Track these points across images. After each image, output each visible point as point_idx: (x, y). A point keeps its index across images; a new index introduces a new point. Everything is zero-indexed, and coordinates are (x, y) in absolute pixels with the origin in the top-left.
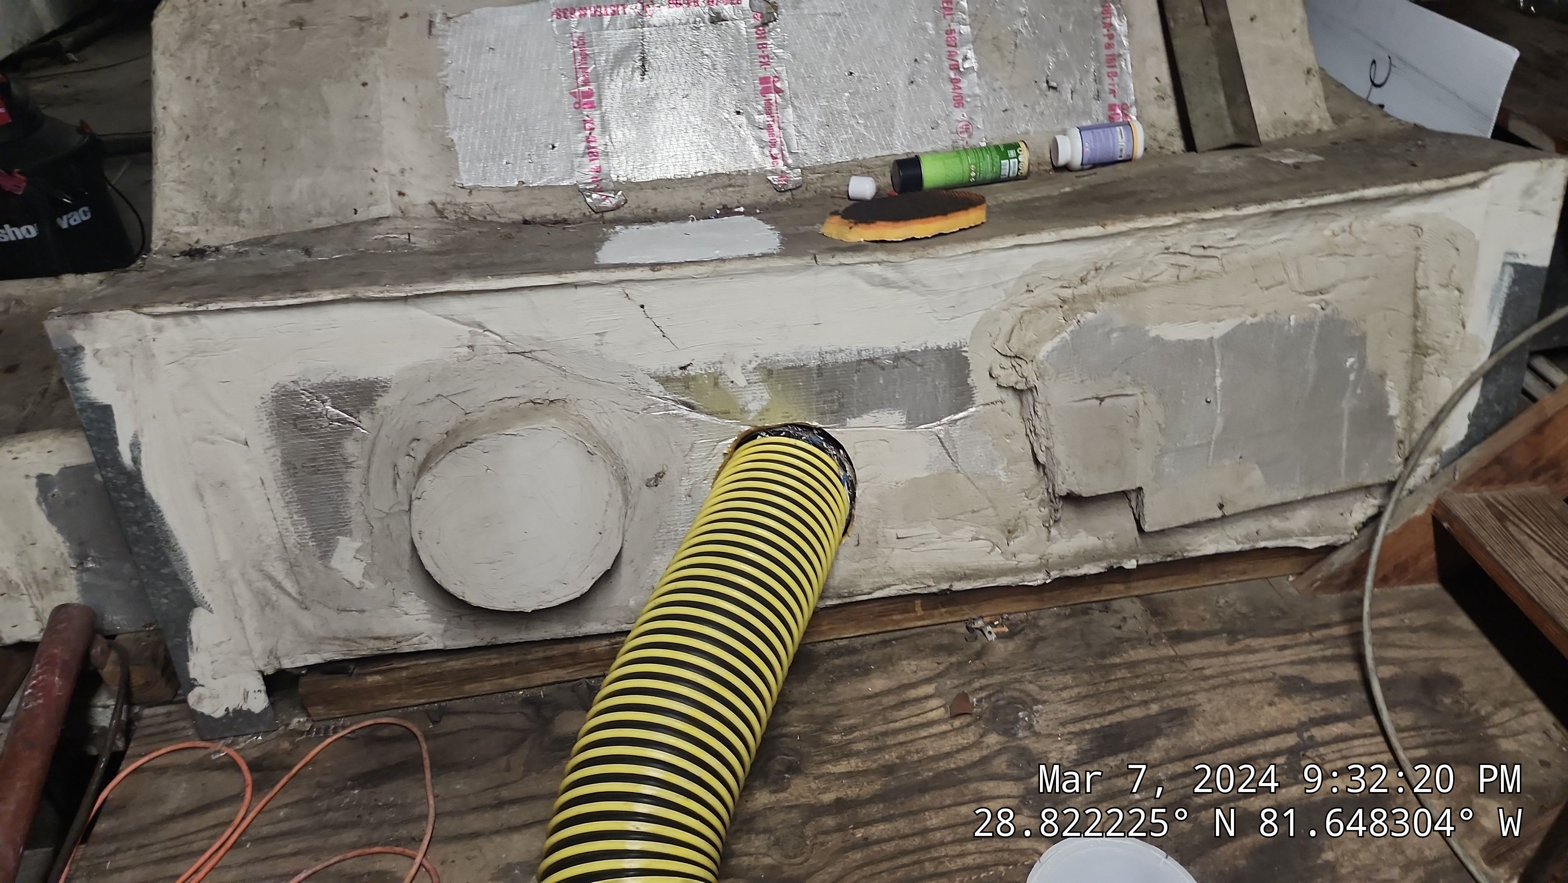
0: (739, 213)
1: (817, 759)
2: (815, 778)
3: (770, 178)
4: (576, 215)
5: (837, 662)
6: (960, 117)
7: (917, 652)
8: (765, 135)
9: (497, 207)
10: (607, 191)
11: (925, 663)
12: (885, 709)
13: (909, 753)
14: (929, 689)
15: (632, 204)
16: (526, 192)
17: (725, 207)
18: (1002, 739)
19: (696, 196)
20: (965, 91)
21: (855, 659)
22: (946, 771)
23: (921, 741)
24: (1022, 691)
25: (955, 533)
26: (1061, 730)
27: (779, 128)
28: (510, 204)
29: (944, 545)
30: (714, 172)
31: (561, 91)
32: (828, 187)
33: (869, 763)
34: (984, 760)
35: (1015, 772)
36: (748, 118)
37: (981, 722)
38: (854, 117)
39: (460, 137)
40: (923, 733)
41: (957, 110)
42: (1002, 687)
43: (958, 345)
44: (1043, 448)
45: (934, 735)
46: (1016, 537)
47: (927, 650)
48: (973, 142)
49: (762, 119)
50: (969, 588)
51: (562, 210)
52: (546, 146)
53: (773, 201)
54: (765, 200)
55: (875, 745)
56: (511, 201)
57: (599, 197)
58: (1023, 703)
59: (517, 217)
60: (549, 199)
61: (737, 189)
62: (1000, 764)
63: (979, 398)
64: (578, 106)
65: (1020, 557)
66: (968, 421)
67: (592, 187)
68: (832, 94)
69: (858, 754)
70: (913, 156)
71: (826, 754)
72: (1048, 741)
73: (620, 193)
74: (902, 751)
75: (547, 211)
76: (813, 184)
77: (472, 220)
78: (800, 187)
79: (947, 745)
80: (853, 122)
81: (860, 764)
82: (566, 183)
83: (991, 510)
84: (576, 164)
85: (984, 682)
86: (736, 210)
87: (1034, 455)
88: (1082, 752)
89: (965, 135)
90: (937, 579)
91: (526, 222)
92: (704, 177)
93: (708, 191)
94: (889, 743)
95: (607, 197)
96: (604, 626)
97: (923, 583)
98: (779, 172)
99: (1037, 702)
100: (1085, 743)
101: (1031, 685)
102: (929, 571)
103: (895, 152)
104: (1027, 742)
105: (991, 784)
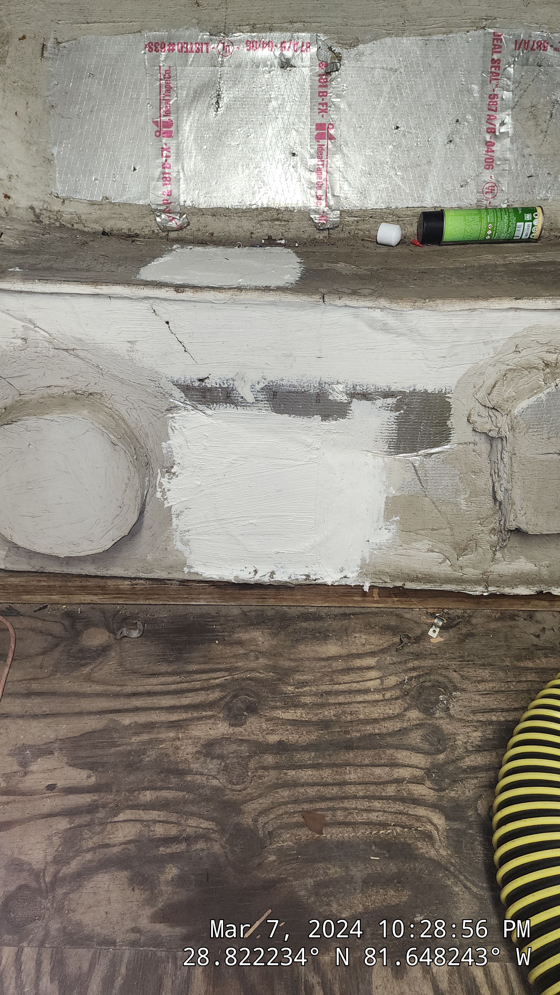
0: (280, 245)
1: (273, 704)
2: (267, 720)
3: (312, 216)
4: (147, 231)
5: (304, 625)
6: (487, 179)
7: (368, 628)
8: (314, 178)
9: (83, 217)
10: (174, 213)
11: (373, 639)
12: (334, 672)
13: (344, 713)
14: (371, 661)
15: (193, 226)
16: (108, 207)
17: (270, 238)
18: (421, 716)
19: (248, 225)
20: (496, 155)
21: (319, 624)
22: (371, 735)
23: (356, 705)
24: (446, 677)
25: (414, 544)
26: (472, 717)
27: (327, 172)
28: (94, 216)
29: (404, 552)
30: (265, 206)
31: (146, 119)
32: (361, 230)
33: (310, 716)
34: (403, 732)
35: (426, 746)
36: (302, 160)
37: (407, 697)
38: (394, 168)
39: (59, 152)
40: (360, 698)
41: (487, 171)
42: (431, 671)
43: (444, 391)
44: (503, 489)
45: (368, 702)
46: (465, 555)
47: (377, 628)
48: (496, 203)
49: (314, 162)
50: (418, 588)
51: (136, 226)
52: (129, 168)
53: (312, 237)
54: (305, 236)
55: (319, 701)
56: (96, 213)
57: (167, 218)
58: (446, 688)
59: (99, 228)
60: (126, 215)
61: (283, 223)
62: (415, 738)
63: (454, 438)
64: (159, 134)
65: (466, 570)
66: (441, 456)
67: (163, 208)
68: (378, 145)
69: (304, 705)
70: (439, 209)
71: (280, 701)
72: (459, 725)
73: (184, 216)
74: (340, 710)
75: (123, 226)
76: (349, 225)
77: (62, 226)
78: (337, 227)
79: (376, 712)
80: (392, 173)
81: (304, 715)
82: (141, 202)
83: (448, 530)
84: (152, 186)
85: (416, 663)
86: (279, 242)
87: (494, 492)
88: (484, 739)
89: (490, 196)
90: (394, 578)
91: (104, 233)
92: (257, 209)
93: (259, 222)
94: (330, 701)
95: (174, 218)
96: (126, 572)
97: (381, 579)
98: (321, 211)
99: (456, 689)
100: (489, 732)
101: (455, 673)
102: (387, 570)
103: (424, 205)
104: (441, 721)
105: (405, 753)
